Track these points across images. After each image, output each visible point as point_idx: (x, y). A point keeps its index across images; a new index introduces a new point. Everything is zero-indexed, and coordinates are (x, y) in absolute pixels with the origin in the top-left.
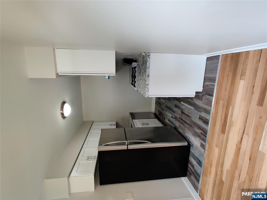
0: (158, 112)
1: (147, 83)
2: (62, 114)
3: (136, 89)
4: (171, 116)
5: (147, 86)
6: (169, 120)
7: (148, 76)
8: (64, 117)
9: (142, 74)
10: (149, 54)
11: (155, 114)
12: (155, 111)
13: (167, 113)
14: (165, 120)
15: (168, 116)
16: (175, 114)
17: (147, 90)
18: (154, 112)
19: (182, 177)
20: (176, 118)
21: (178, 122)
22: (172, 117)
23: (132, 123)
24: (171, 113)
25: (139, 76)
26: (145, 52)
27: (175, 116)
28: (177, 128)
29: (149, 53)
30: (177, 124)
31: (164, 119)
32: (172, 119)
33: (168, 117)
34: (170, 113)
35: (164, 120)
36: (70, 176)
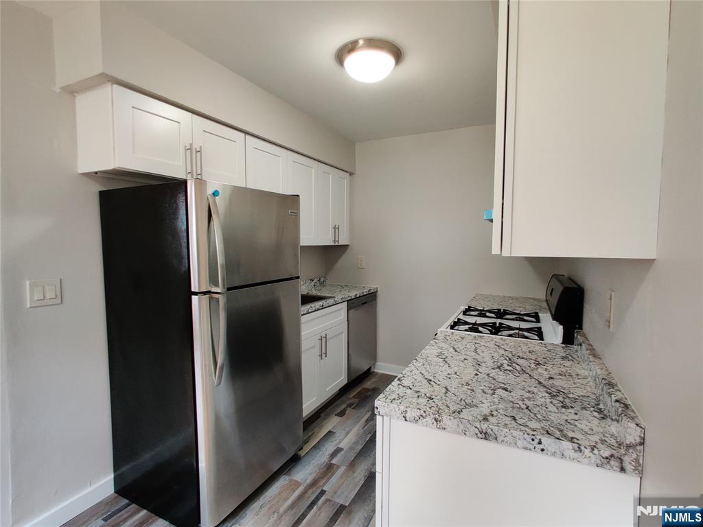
0: (373, 386)
1: (447, 420)
2: (351, 47)
3: (444, 329)
4: (341, 446)
5: (430, 420)
6: (330, 433)
7: (486, 436)
8: (341, 55)
9: (501, 377)
10: (629, 467)
11: (368, 373)
12: (377, 373)
13: (357, 427)
14: (337, 417)
15: (347, 429)
16: (342, 469)
17: (408, 416)
18: (376, 371)
19: (112, 476)
20: (329, 469)
21: (308, 481)
22: (338, 451)
23: (330, 301)
24: (351, 449)
25: (496, 356)
26: (642, 444)
27: (338, 467)
28: (288, 473)
29: (639, 469)
30: (304, 474)
31: (342, 414)
32: (329, 448)
33: (343, 433)
34: (356, 443)
35: (339, 411)
36: (115, 86)
